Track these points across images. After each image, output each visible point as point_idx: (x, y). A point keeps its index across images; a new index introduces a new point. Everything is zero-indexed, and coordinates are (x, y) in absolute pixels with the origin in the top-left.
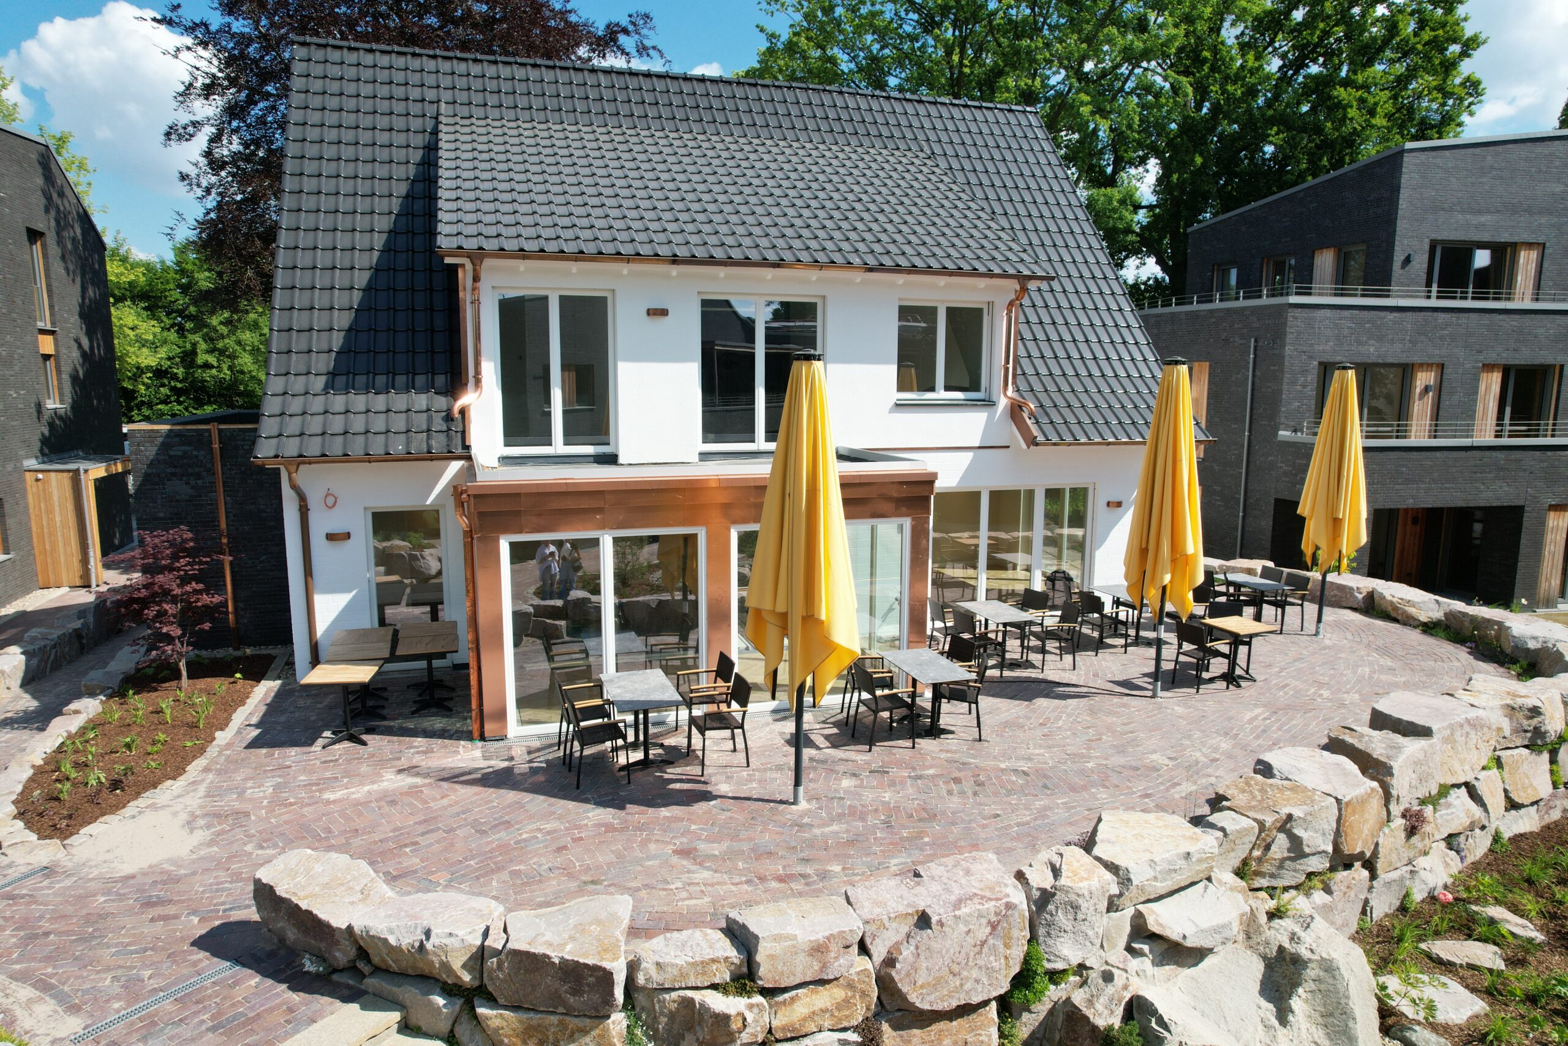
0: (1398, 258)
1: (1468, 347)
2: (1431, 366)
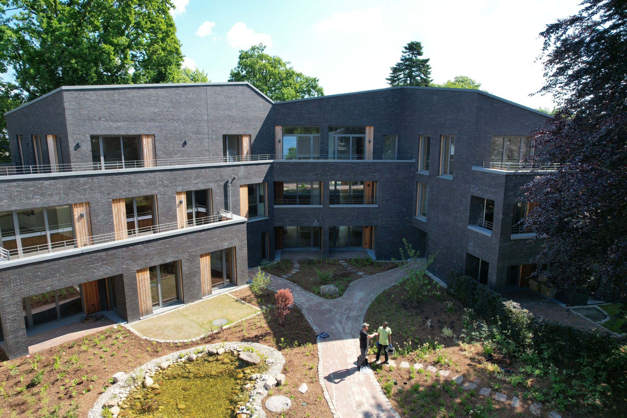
0: (72, 145)
1: (101, 192)
2: (81, 204)
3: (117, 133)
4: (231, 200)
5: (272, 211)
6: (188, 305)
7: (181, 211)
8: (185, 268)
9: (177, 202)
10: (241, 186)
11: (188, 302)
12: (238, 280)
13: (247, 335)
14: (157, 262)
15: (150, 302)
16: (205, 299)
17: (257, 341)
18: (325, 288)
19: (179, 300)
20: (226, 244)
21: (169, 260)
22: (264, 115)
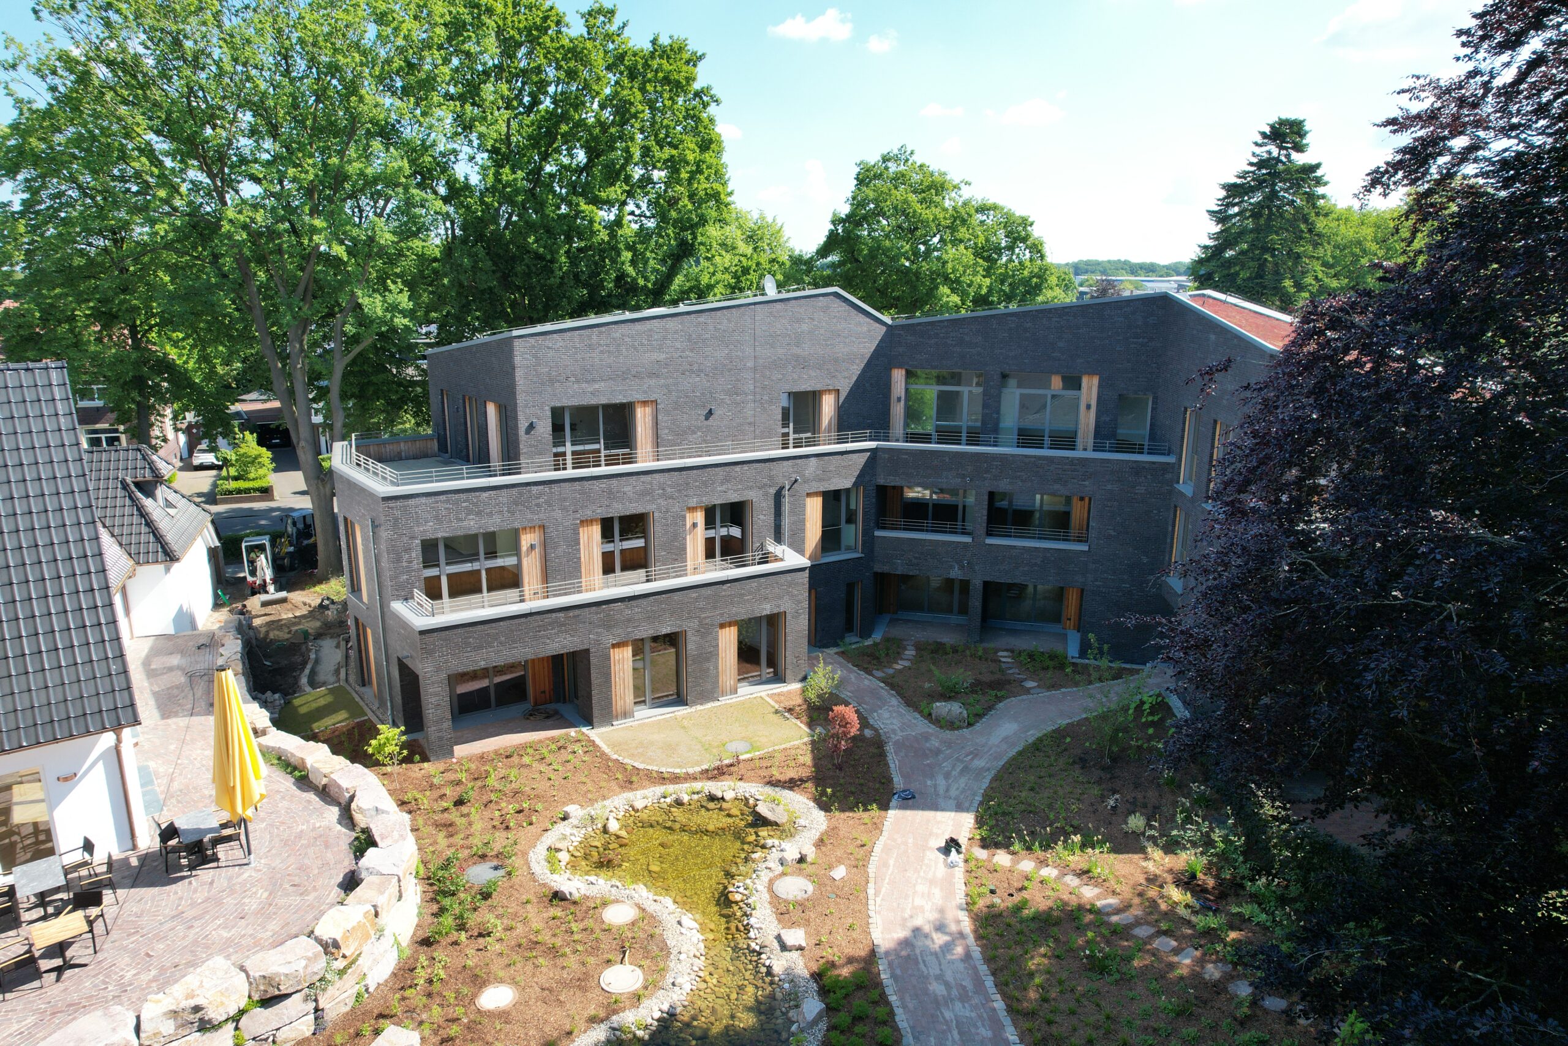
0: (523, 425)
1: (564, 509)
2: (533, 528)
3: (594, 401)
4: (786, 522)
5: (869, 542)
6: (693, 709)
7: (694, 540)
8: (692, 645)
9: (688, 524)
10: (809, 495)
11: (694, 703)
12: (788, 672)
13: (777, 775)
14: (646, 631)
15: (630, 698)
16: (724, 700)
17: (791, 789)
18: (942, 708)
19: (680, 699)
20: (768, 606)
21: (666, 630)
22: (868, 348)
